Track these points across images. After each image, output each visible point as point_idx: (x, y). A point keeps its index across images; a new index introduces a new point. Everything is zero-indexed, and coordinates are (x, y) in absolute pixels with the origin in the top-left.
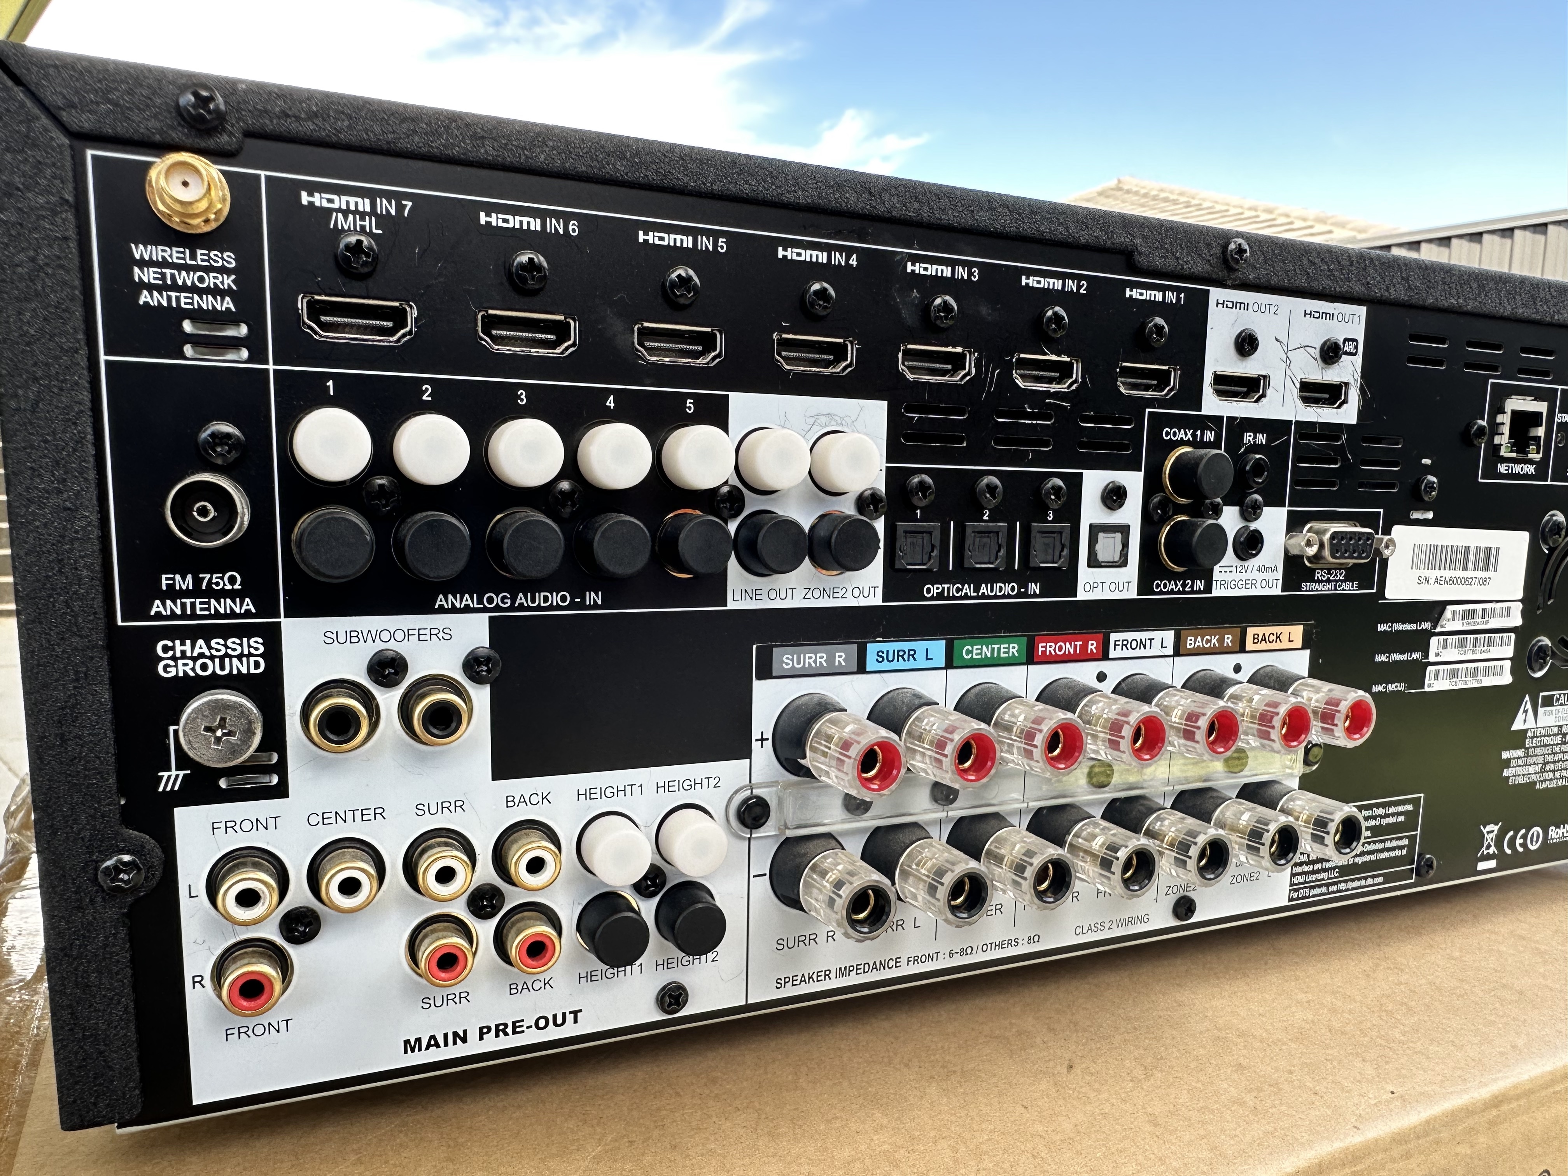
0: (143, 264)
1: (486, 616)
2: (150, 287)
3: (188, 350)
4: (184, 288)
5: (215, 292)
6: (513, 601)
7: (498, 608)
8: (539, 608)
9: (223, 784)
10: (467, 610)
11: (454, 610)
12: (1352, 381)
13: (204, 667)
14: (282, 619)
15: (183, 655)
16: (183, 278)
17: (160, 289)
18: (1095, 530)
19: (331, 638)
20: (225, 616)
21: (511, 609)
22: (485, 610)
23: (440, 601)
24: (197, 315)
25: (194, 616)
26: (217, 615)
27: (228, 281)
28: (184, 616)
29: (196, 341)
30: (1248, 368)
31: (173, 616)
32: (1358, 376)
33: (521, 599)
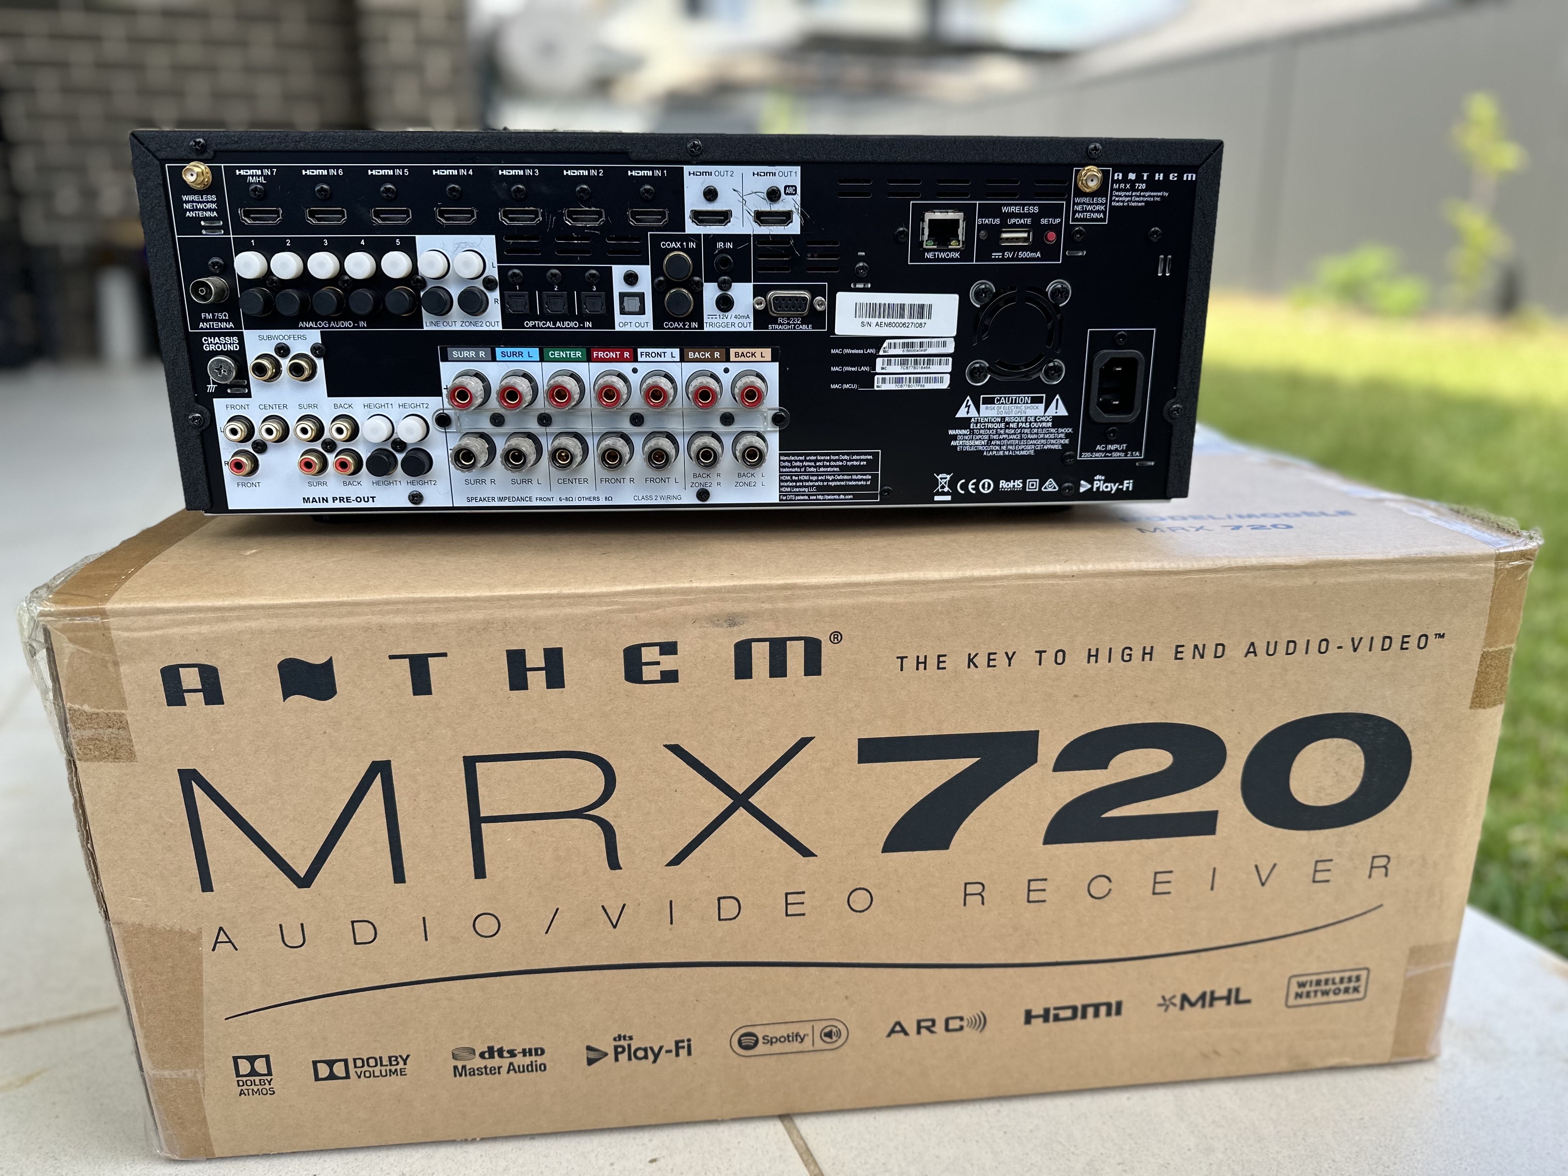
0: (187, 202)
1: (319, 330)
2: (190, 210)
3: (204, 232)
4: (200, 210)
5: (210, 210)
6: (329, 325)
7: (323, 328)
8: (340, 328)
9: (229, 391)
10: (311, 328)
11: (306, 328)
12: (794, 210)
13: (219, 348)
14: (243, 330)
15: (211, 343)
16: (200, 206)
17: (193, 210)
18: (622, 295)
19: (261, 338)
20: (224, 329)
21: (329, 328)
22: (318, 328)
23: (301, 324)
24: (205, 219)
25: (213, 329)
26: (221, 328)
27: (214, 206)
28: (210, 329)
29: (205, 228)
30: (717, 206)
31: (207, 329)
32: (798, 206)
33: (332, 324)
